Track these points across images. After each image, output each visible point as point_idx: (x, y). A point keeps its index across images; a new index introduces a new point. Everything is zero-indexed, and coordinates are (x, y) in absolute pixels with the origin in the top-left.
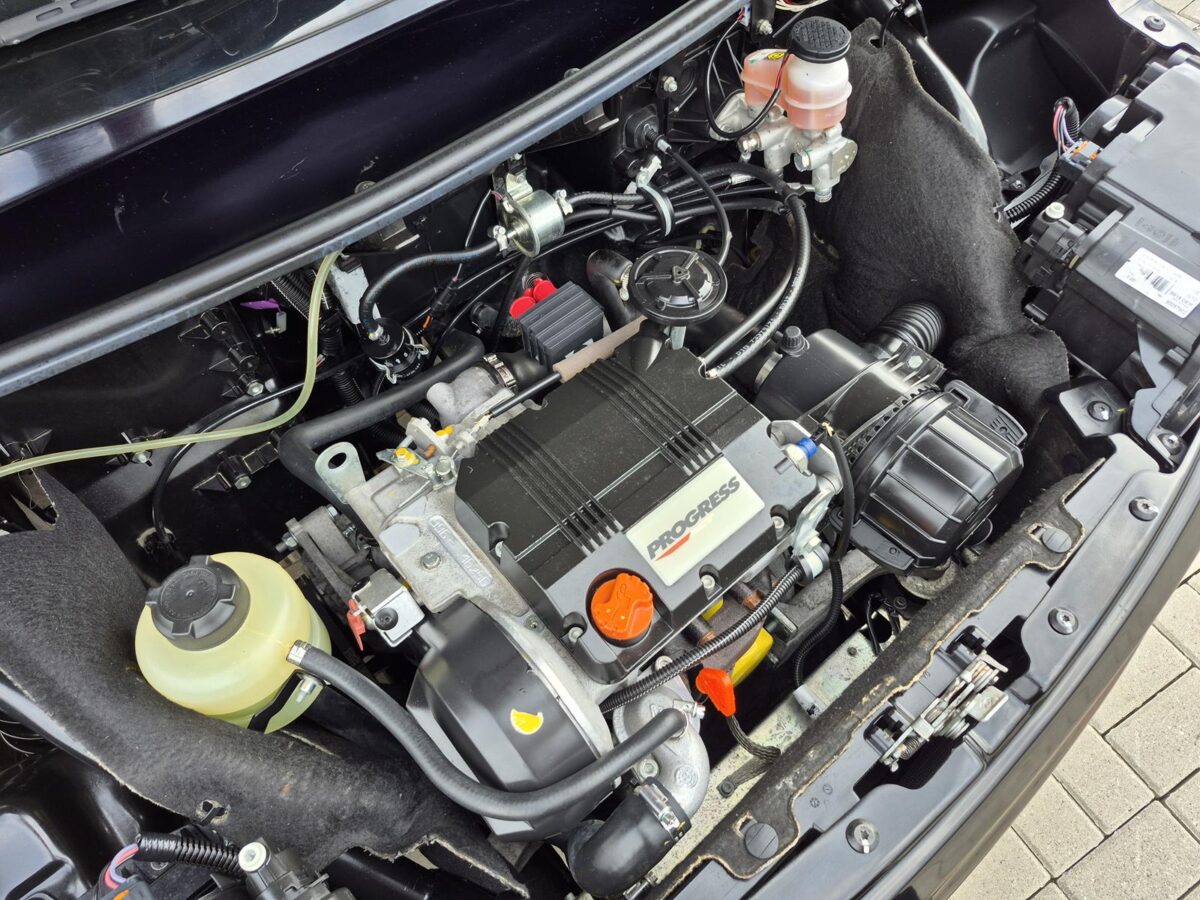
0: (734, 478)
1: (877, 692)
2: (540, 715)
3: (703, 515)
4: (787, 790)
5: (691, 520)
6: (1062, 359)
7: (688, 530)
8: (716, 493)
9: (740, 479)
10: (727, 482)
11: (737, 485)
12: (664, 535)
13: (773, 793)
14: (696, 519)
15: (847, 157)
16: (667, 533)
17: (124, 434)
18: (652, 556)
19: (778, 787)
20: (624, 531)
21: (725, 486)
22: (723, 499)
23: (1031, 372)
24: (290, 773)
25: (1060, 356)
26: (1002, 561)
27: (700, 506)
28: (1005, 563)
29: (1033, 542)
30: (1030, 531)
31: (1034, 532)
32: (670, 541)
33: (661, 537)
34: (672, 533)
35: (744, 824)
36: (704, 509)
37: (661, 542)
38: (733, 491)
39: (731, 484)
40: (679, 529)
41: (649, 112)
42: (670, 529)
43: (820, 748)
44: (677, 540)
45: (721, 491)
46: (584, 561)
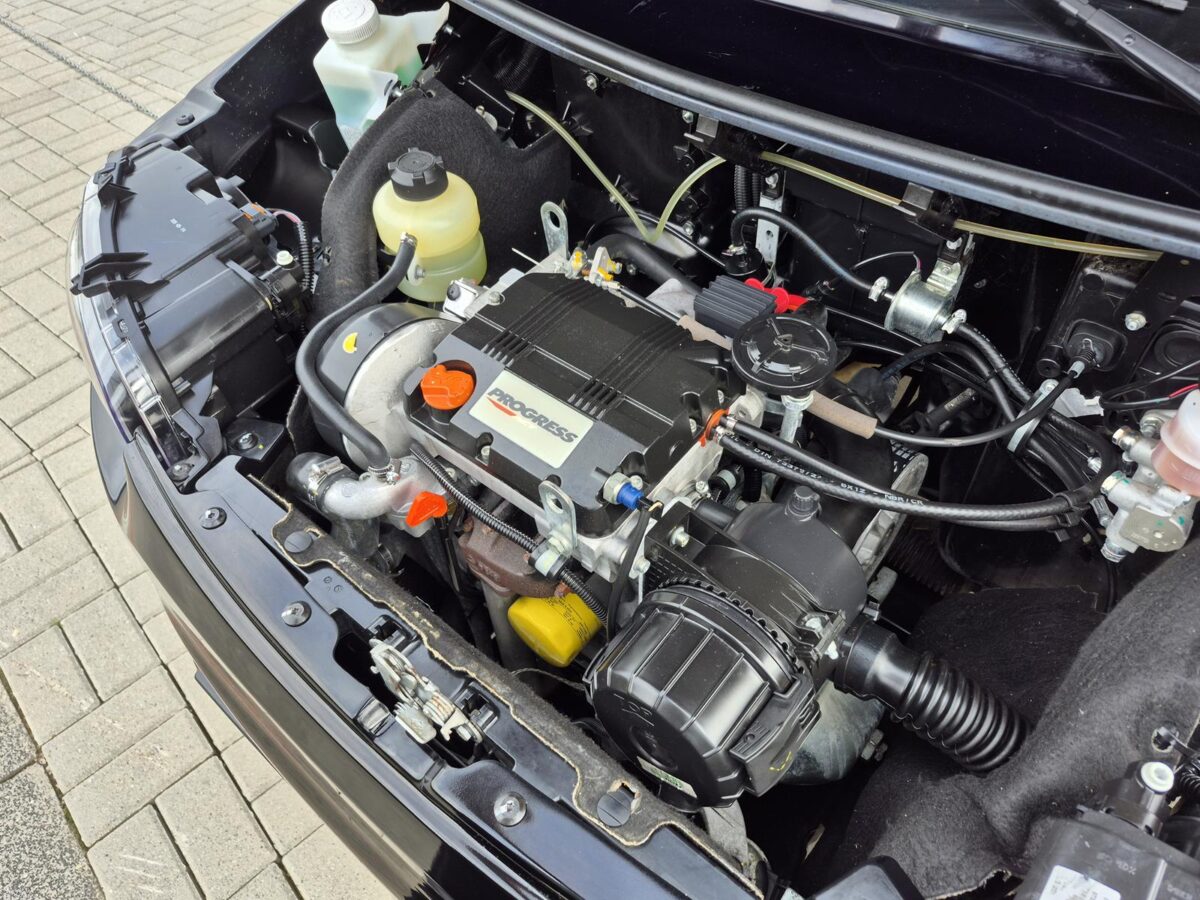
0: (576, 436)
1: (424, 624)
2: (356, 349)
3: (534, 421)
4: (338, 559)
5: (527, 413)
7: (519, 413)
8: (557, 425)
9: (576, 442)
10: (570, 431)
11: (570, 440)
12: (509, 396)
13: (337, 550)
14: (530, 416)
15: (1159, 536)
16: (512, 399)
17: (619, 177)
18: (490, 394)
19: (341, 553)
20: (506, 368)
21: (566, 430)
22: (554, 433)
23: (921, 843)
24: (351, 280)
26: (580, 747)
27: (542, 416)
30: (626, 783)
31: (624, 787)
32: (507, 403)
33: (507, 396)
34: (512, 402)
35: (315, 533)
36: (538, 419)
37: (503, 396)
38: (563, 439)
39: (569, 435)
40: (517, 406)
42: (516, 400)
43: (374, 580)
44: (508, 408)
45: (559, 429)
46: (476, 350)
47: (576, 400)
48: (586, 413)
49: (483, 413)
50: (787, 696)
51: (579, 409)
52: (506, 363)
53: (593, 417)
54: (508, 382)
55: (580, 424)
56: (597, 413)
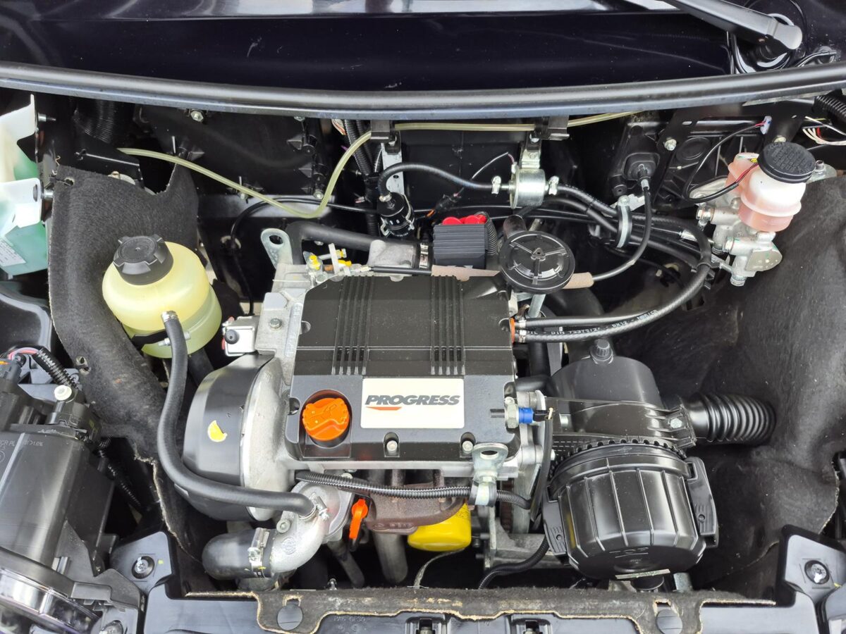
0: (458, 397)
1: (443, 603)
2: (225, 435)
3: (419, 403)
4: (333, 606)
5: (409, 401)
6: (825, 514)
7: (402, 405)
8: (438, 397)
9: (461, 400)
10: (451, 395)
11: (456, 402)
12: (384, 396)
13: (324, 599)
14: (413, 402)
15: (767, 261)
16: (388, 397)
17: (240, 178)
18: (368, 403)
19: (330, 599)
20: (364, 376)
21: (448, 397)
22: (440, 404)
23: (791, 505)
24: (126, 375)
25: (826, 511)
26: (614, 601)
27: (421, 397)
28: (615, 604)
29: (651, 610)
30: (657, 601)
31: (659, 604)
32: (384, 401)
33: (382, 397)
34: (391, 400)
35: (293, 600)
36: (422, 400)
37: (380, 399)
38: (450, 404)
39: (452, 399)
40: (396, 400)
41: (652, 158)
42: (391, 396)
43: (376, 600)
44: (390, 405)
45: (442, 399)
46: (327, 376)
47: (437, 370)
48: (452, 376)
49: (372, 420)
50: (696, 478)
51: (444, 376)
52: (360, 372)
53: (460, 376)
54: (373, 386)
55: (453, 386)
56: (460, 371)
